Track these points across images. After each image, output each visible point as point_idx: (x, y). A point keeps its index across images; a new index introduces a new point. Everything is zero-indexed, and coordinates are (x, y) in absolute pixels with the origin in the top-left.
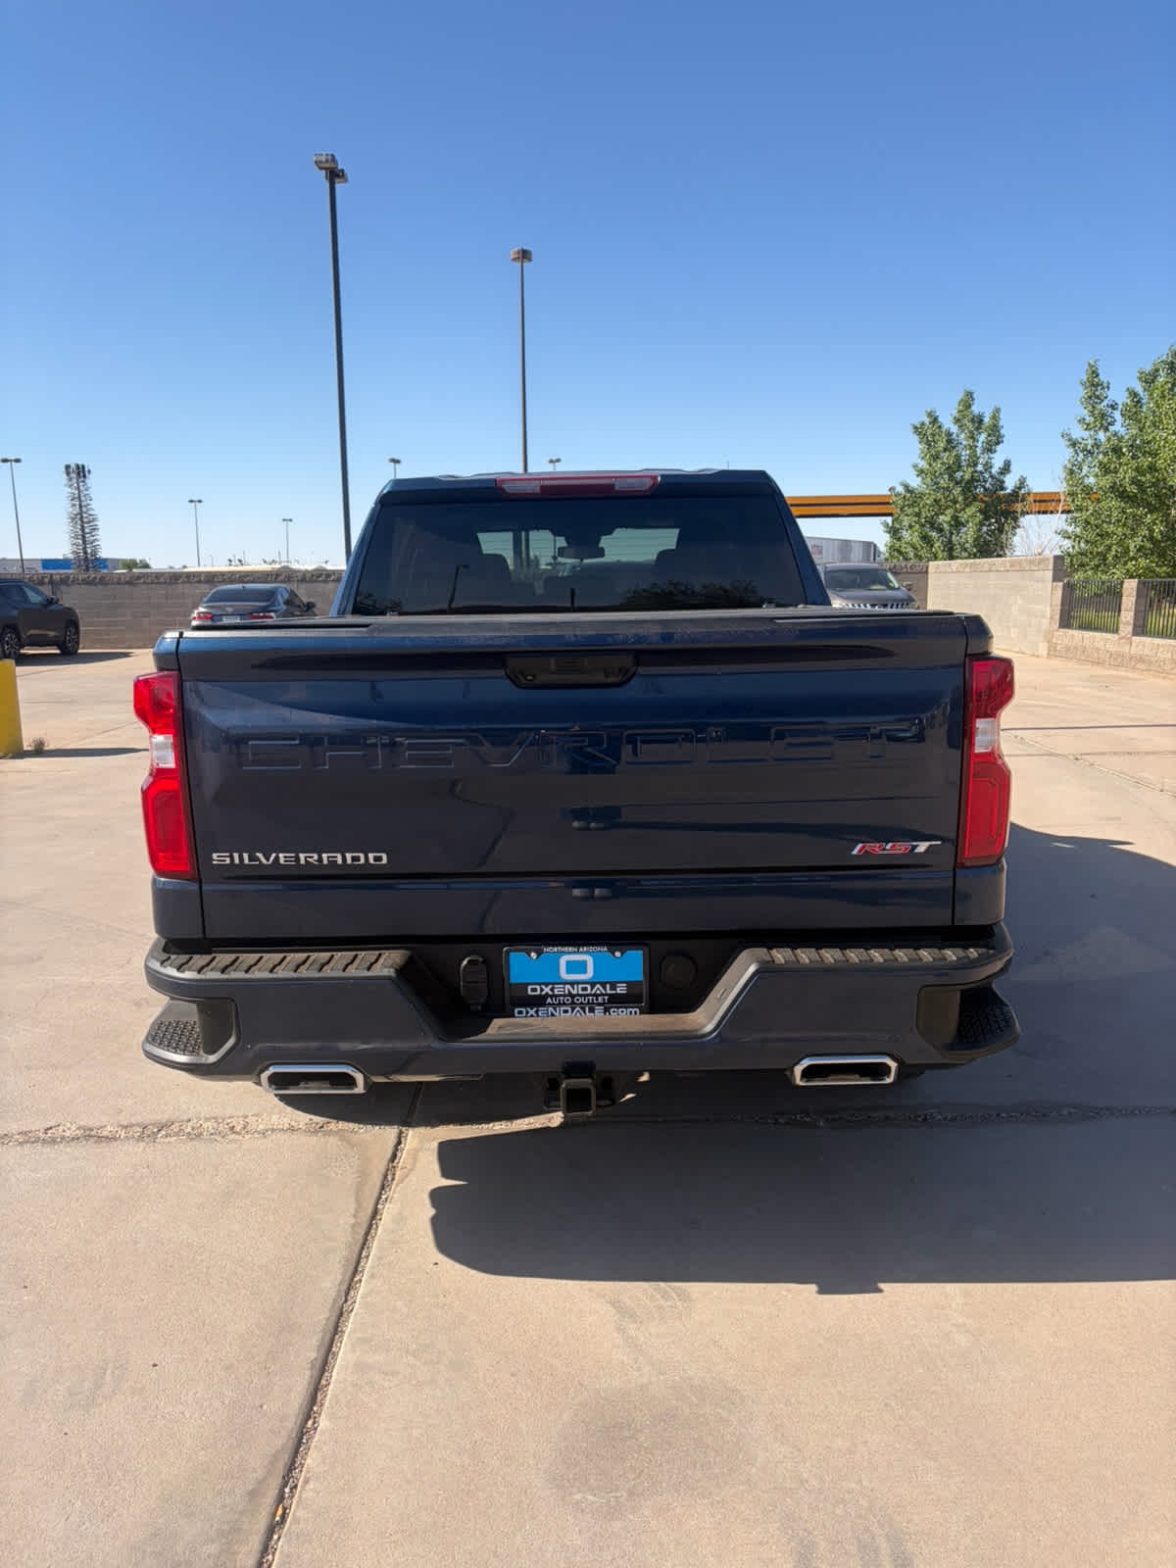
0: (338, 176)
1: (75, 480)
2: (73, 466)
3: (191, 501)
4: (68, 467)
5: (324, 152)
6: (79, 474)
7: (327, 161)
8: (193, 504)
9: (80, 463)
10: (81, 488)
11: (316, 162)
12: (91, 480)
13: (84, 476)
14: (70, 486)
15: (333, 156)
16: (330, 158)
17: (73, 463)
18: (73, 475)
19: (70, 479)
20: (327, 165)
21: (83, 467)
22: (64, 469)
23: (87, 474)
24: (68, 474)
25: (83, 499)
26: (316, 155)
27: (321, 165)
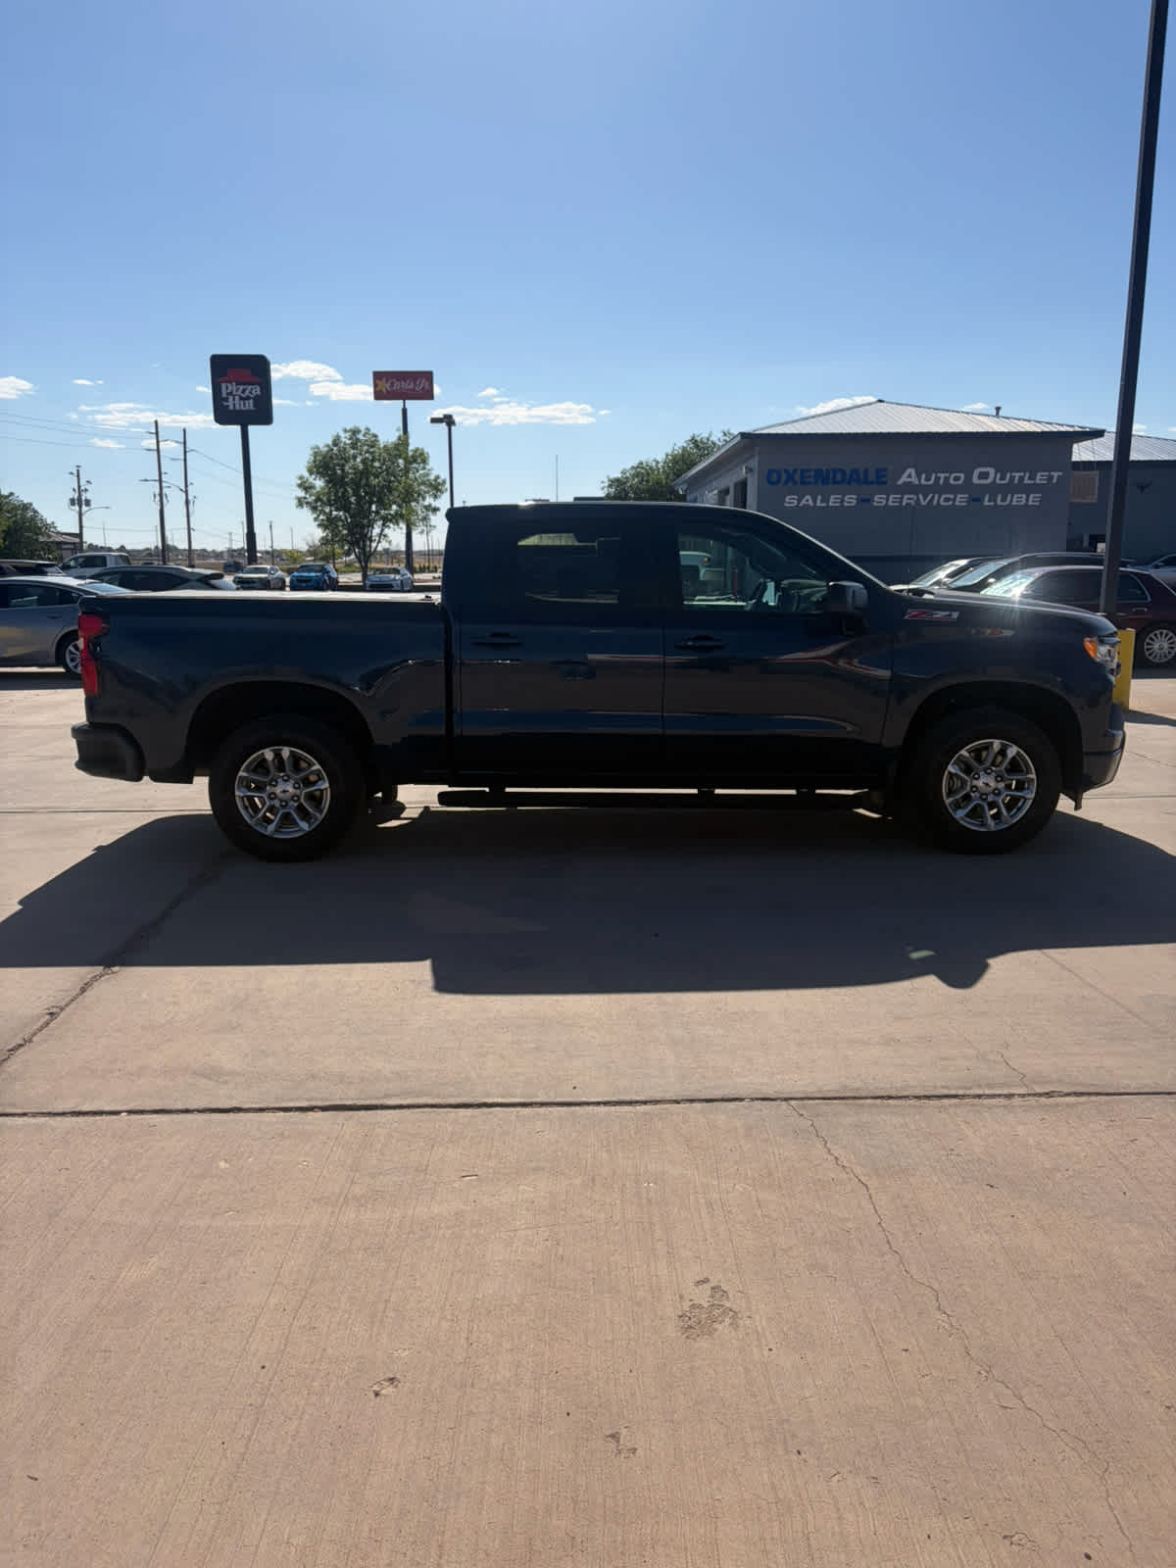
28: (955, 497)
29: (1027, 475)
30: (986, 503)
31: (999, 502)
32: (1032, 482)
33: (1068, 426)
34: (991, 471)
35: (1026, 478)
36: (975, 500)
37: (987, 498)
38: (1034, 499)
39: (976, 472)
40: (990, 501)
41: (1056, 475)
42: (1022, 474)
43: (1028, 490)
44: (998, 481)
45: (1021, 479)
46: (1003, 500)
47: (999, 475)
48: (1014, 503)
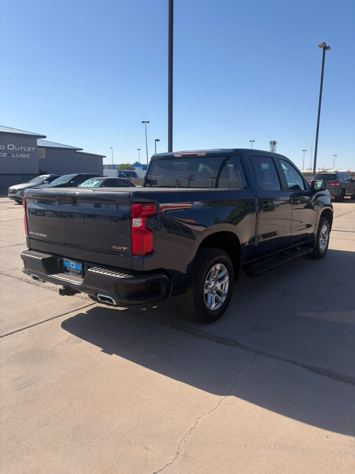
0: (327, 48)
1: (272, 146)
2: (272, 141)
3: (303, 151)
4: (271, 142)
5: (321, 42)
6: (274, 144)
7: (322, 45)
8: (304, 151)
9: (274, 141)
10: (274, 148)
11: (319, 46)
12: (277, 145)
13: (275, 144)
14: (271, 147)
15: (324, 43)
16: (323, 43)
17: (272, 140)
18: (272, 144)
19: (271, 145)
20: (323, 46)
21: (275, 141)
22: (270, 142)
23: (276, 143)
24: (271, 144)
25: (274, 151)
26: (319, 43)
27: (321, 46)
28: (2, 154)
29: (25, 148)
30: (13, 156)
31: (17, 156)
32: (26, 150)
33: (34, 133)
34: (13, 146)
35: (25, 149)
36: (9, 155)
37: (13, 155)
38: (28, 156)
39: (9, 146)
40: (14, 156)
41: (33, 148)
42: (23, 148)
43: (26, 153)
44: (16, 149)
45: (23, 149)
46: (18, 155)
47: (16, 147)
48: (22, 157)
